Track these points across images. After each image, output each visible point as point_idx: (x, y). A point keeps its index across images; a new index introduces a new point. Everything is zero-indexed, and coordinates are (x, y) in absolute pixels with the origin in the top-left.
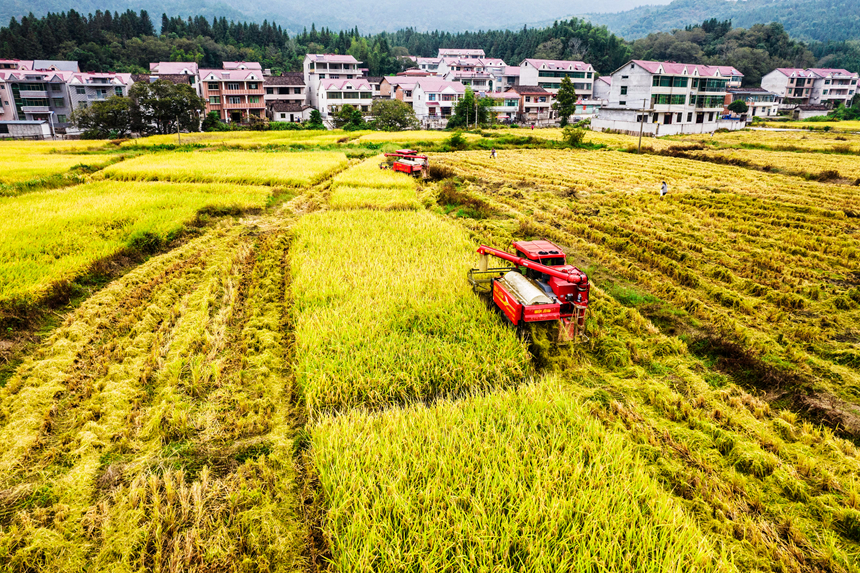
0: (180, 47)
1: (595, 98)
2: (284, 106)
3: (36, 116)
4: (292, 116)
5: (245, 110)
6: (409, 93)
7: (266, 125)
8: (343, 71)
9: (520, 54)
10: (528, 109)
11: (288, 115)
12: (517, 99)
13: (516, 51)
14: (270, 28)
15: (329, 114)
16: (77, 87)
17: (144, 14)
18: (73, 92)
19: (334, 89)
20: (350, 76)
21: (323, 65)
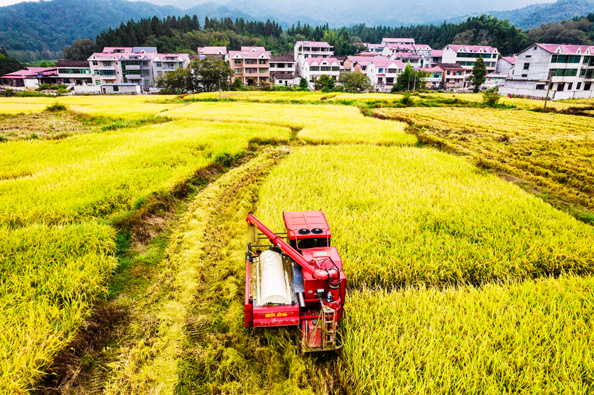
0: (215, 37)
1: (498, 73)
2: (282, 75)
3: (133, 81)
4: (286, 82)
5: (257, 77)
6: (364, 68)
7: (271, 88)
8: (320, 53)
9: (440, 41)
10: (448, 80)
11: (284, 81)
12: (441, 73)
13: (437, 40)
14: (271, 24)
15: (311, 81)
16: (157, 62)
17: (195, 17)
18: (154, 66)
19: (315, 64)
20: (325, 56)
21: (308, 49)
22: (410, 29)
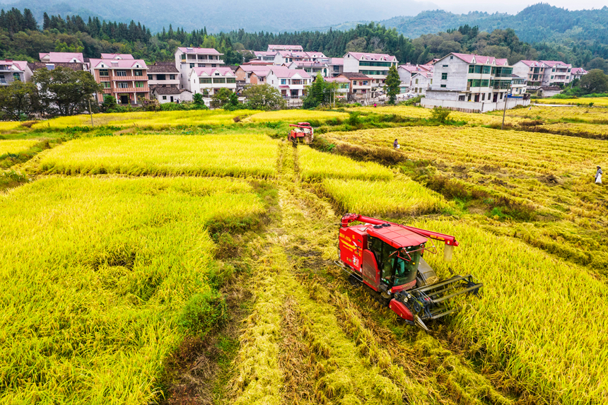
0: (62, 40)
4: (172, 98)
5: (133, 93)
6: (262, 79)
8: (208, 61)
10: (355, 91)
11: (168, 97)
12: (348, 83)
14: (136, 27)
15: (205, 96)
17: (28, 12)
19: (205, 75)
20: (214, 65)
21: (193, 57)
22: (296, 35)
